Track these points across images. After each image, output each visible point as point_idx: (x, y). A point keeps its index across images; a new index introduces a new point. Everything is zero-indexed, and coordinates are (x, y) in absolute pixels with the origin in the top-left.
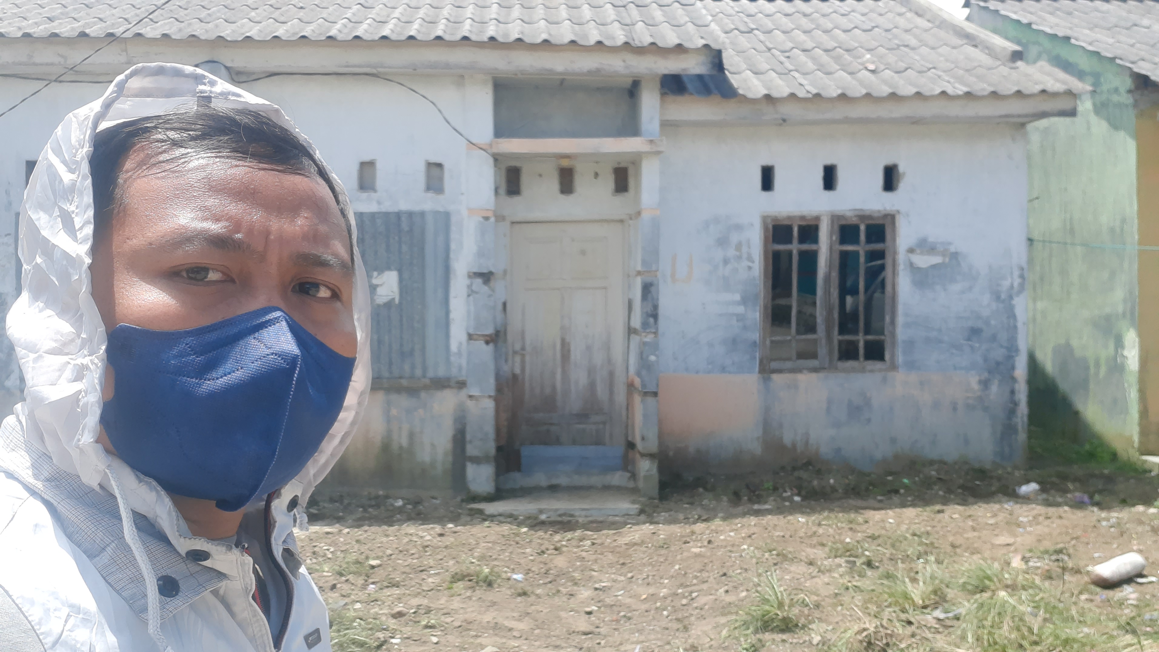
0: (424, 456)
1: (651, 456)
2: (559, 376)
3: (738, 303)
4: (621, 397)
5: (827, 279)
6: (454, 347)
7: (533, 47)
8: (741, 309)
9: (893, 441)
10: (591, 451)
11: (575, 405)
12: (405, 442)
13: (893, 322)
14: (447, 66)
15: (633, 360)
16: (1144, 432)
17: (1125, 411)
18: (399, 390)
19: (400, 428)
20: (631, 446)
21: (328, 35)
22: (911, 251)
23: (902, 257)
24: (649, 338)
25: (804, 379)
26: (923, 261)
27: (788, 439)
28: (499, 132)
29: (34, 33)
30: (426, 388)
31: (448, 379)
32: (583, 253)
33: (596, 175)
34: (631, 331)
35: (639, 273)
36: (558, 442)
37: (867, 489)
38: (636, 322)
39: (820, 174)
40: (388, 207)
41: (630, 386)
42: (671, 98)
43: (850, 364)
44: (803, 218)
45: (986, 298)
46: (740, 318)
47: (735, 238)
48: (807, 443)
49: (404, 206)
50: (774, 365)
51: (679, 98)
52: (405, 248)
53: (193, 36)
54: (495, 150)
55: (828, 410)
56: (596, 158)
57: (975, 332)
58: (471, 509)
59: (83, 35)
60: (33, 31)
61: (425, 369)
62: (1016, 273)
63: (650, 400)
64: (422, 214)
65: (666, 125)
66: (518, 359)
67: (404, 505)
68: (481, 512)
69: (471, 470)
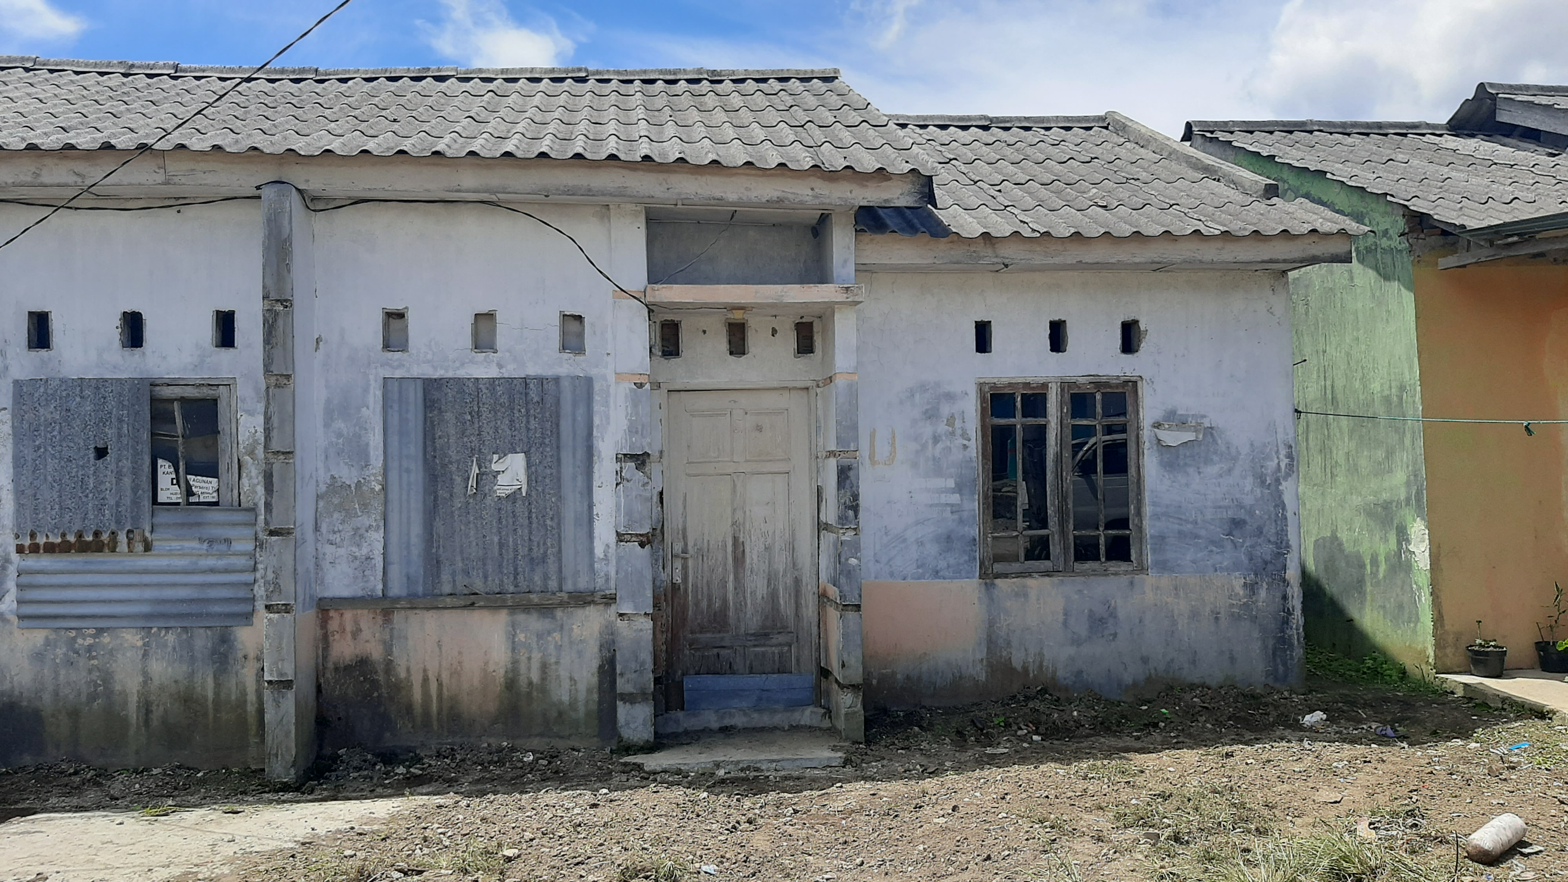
0: (562, 693)
1: (854, 687)
2: (730, 586)
3: (953, 491)
4: (810, 610)
5: (1059, 458)
6: (599, 551)
7: (699, 169)
8: (955, 498)
9: (1145, 660)
10: (773, 680)
11: (752, 621)
12: (535, 677)
13: (1139, 513)
14: (589, 192)
15: (825, 563)
16: (1439, 645)
17: (1415, 618)
18: (527, 608)
19: (529, 659)
20: (825, 673)
21: (434, 150)
22: (1157, 425)
23: (1147, 433)
24: (848, 536)
25: (1034, 584)
26: (1172, 438)
27: (1017, 662)
28: (654, 278)
29: (43, 144)
30: (562, 605)
31: (593, 593)
32: (759, 429)
33: (774, 332)
34: (821, 527)
35: (832, 454)
36: (732, 670)
37: (1119, 724)
38: (830, 515)
39: (1045, 332)
40: (511, 371)
41: (822, 597)
42: (866, 237)
43: (1089, 565)
44: (1027, 385)
45: (1249, 483)
46: (955, 509)
47: (946, 410)
48: (1041, 666)
49: (532, 370)
50: (998, 567)
51: (878, 237)
52: (533, 424)
53: (256, 149)
54: (649, 299)
55: (1065, 623)
56: (775, 309)
57: (1237, 524)
58: (625, 764)
59: (107, 147)
60: (41, 141)
61: (561, 580)
62: (1283, 452)
63: (851, 615)
64: (557, 380)
65: (862, 269)
66: (678, 564)
67: (536, 760)
68: (639, 767)
69: (622, 710)
